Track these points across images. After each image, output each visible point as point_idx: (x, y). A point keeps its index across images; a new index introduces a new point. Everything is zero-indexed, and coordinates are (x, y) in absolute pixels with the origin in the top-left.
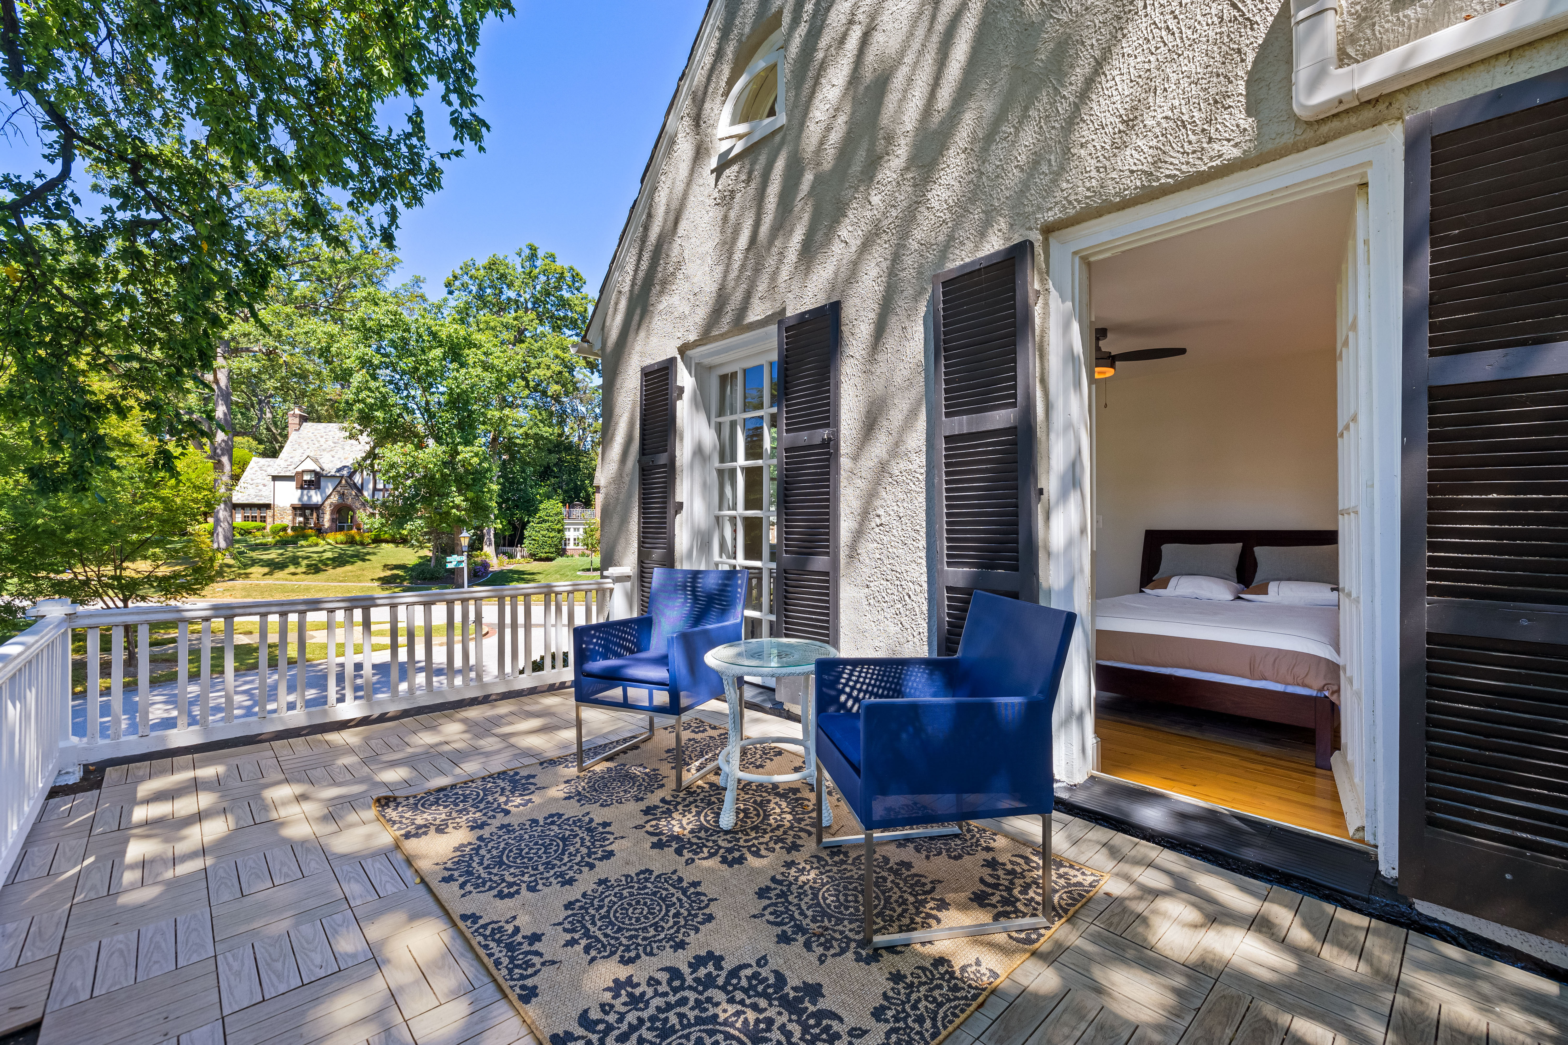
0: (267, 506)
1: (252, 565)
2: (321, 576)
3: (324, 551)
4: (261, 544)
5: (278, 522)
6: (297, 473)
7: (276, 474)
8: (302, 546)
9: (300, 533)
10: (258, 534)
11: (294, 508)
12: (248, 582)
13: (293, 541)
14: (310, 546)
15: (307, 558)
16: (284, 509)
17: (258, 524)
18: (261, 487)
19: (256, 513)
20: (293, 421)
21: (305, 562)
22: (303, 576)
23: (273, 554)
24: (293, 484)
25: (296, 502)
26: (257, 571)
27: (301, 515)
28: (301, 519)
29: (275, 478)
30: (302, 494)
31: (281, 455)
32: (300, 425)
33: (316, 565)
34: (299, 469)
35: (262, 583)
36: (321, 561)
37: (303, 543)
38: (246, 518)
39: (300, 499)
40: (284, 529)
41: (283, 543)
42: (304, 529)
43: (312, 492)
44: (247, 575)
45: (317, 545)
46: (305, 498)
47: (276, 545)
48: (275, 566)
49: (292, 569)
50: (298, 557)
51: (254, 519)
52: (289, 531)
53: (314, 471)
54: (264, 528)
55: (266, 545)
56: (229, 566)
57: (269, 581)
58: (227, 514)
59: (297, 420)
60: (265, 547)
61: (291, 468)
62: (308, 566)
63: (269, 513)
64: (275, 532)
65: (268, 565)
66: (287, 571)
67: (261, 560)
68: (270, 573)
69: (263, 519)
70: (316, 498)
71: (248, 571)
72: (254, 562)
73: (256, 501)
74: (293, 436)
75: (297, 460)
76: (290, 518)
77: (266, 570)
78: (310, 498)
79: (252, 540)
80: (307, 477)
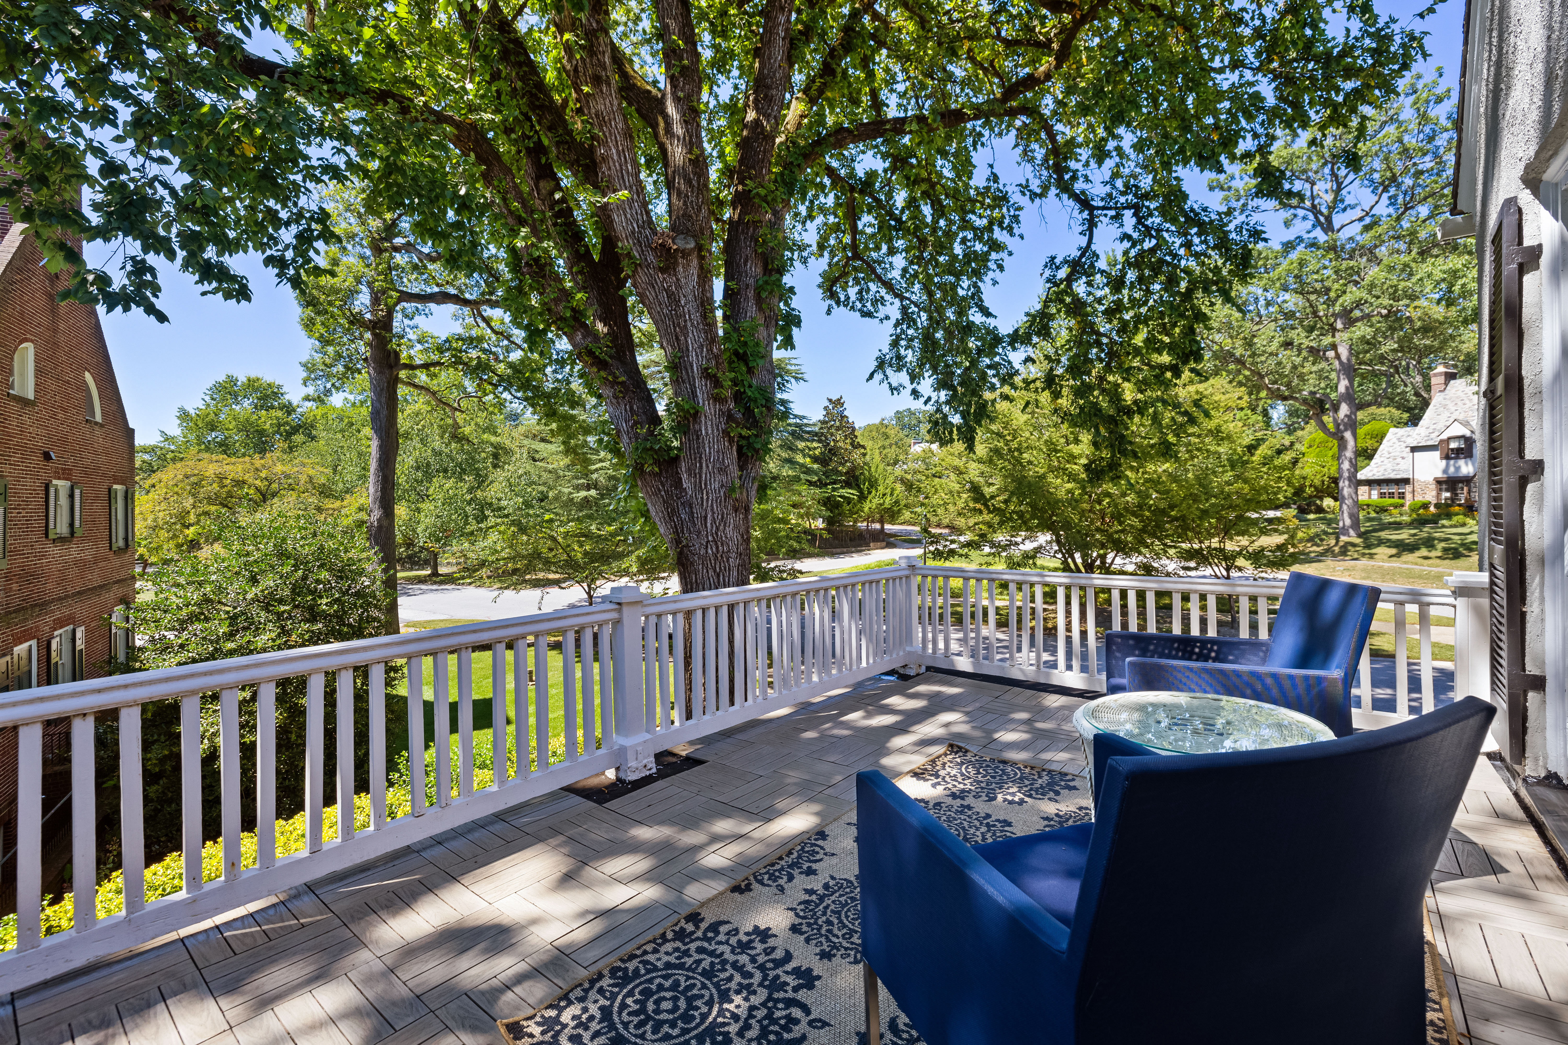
0: (1406, 481)
1: (1378, 545)
2: (1461, 562)
3: (1471, 533)
4: (1395, 523)
5: (1419, 498)
6: (1441, 441)
7: (1414, 444)
8: (1444, 526)
9: (1445, 511)
10: (1395, 511)
11: (1439, 482)
12: (1372, 563)
13: (1433, 521)
14: (1455, 526)
15: (1446, 540)
16: (1426, 484)
17: (1396, 500)
18: (1399, 460)
19: (1393, 489)
20: (1437, 381)
21: (1443, 544)
22: (1438, 561)
23: (1404, 535)
24: (1437, 454)
25: (1439, 475)
26: (1383, 551)
27: (1447, 490)
28: (1448, 495)
29: (1414, 449)
30: (1448, 466)
31: (1421, 423)
32: (1446, 384)
33: (1455, 549)
34: (1444, 436)
35: (1386, 565)
36: (1463, 545)
37: (1445, 522)
38: (1382, 495)
39: (1445, 471)
40: (1425, 506)
41: (1420, 522)
42: (1447, 506)
43: (1461, 463)
44: (1371, 556)
45: (1464, 525)
46: (1452, 470)
47: (1411, 524)
48: (1404, 548)
49: (1424, 552)
50: (1434, 539)
51: (1391, 495)
52: (1432, 509)
53: (1463, 437)
54: (1402, 505)
55: (1399, 523)
56: (1354, 545)
57: (1396, 564)
58: (1351, 490)
59: (1442, 379)
60: (1398, 526)
61: (1433, 436)
62: (1445, 550)
63: (1408, 488)
64: (1413, 510)
65: (1396, 546)
66: (1418, 554)
67: (1389, 540)
68: (1398, 555)
69: (1402, 496)
70: (1466, 468)
71: (1373, 551)
72: (1381, 542)
73: (1393, 476)
74: (1437, 399)
75: (1441, 426)
76: (1434, 493)
77: (1394, 551)
78: (1458, 469)
79: (1387, 519)
80: (1453, 445)
